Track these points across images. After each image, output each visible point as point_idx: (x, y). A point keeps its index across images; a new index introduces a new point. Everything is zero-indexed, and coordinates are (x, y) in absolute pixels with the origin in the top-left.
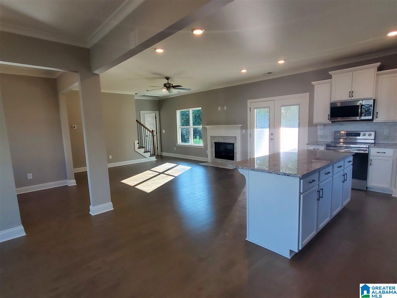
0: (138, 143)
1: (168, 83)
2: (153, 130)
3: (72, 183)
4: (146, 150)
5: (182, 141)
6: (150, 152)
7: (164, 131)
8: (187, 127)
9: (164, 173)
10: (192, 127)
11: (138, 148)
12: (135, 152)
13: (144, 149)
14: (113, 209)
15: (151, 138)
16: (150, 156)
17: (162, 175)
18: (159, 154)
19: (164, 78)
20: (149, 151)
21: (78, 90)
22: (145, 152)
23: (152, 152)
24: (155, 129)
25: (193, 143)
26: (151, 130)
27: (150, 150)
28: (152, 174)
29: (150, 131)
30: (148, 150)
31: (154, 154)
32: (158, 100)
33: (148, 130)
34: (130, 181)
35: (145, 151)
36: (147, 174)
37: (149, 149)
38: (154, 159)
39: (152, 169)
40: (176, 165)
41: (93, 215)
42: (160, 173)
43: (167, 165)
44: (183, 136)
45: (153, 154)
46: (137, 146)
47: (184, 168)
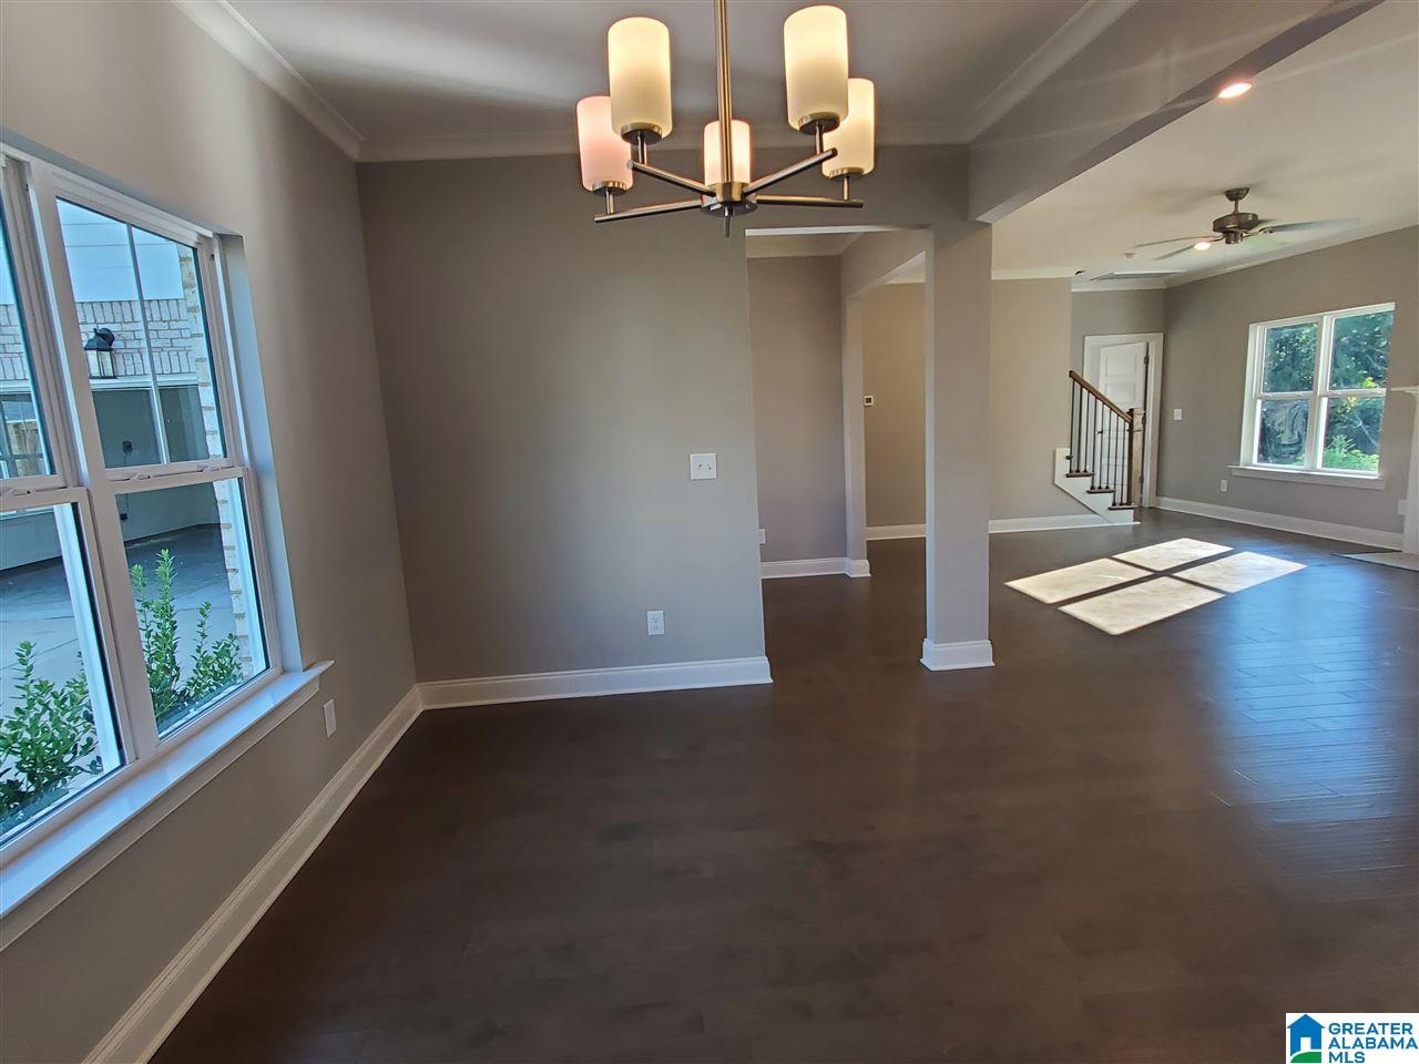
0: (1068, 458)
1: (1236, 214)
2: (1132, 410)
3: (859, 568)
4: (1097, 485)
5: (1264, 454)
6: (1114, 492)
7: (1178, 414)
8: (1297, 393)
9: (1176, 574)
10: (1321, 396)
11: (1068, 476)
12: (1056, 489)
13: (1089, 479)
14: (993, 664)
15: (1120, 442)
16: (1110, 509)
17: (1164, 580)
18: (1146, 504)
19: (1217, 193)
20: (1107, 487)
21: (922, 280)
22: (1092, 491)
23: (1122, 495)
24: (1138, 405)
25: (1319, 466)
26: (1126, 409)
27: (1112, 487)
28: (1122, 572)
29: (1119, 413)
30: (1104, 486)
31: (1129, 503)
32: (1164, 287)
33: (1113, 408)
34: (1038, 587)
35: (1092, 488)
36: (1103, 571)
37: (1111, 481)
38: (1126, 518)
39: (1120, 556)
40: (1230, 549)
41: (933, 668)
42: (1156, 575)
43: (1186, 548)
44: (1266, 434)
45: (1125, 501)
46: (1063, 467)
47: (1269, 564)
